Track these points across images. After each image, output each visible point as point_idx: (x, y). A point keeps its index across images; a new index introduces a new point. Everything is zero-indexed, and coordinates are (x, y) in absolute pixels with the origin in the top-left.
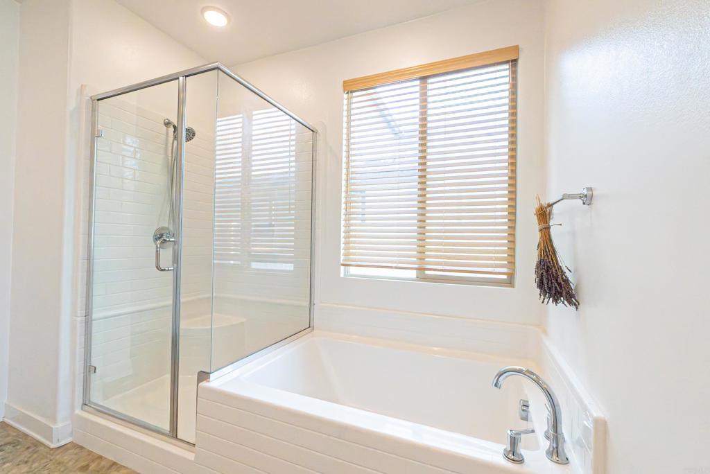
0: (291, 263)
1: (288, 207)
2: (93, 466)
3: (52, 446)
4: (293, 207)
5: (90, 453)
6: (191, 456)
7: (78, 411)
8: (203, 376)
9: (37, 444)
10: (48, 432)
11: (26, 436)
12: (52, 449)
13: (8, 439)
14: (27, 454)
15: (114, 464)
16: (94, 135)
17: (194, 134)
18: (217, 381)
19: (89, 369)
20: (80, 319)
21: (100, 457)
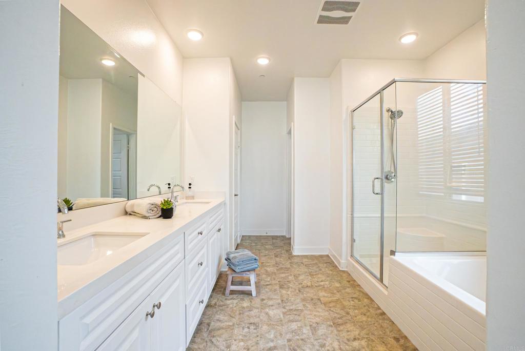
0: (481, 196)
1: (478, 150)
2: (351, 282)
3: (341, 269)
4: (482, 149)
5: (352, 277)
6: (386, 293)
7: (349, 258)
8: (393, 253)
9: (336, 267)
10: (339, 263)
11: (333, 262)
12: (340, 271)
13: (328, 261)
14: (332, 268)
15: (359, 285)
16: (353, 128)
17: (402, 113)
18: (398, 257)
19: (353, 241)
20: (349, 216)
21: (355, 281)
